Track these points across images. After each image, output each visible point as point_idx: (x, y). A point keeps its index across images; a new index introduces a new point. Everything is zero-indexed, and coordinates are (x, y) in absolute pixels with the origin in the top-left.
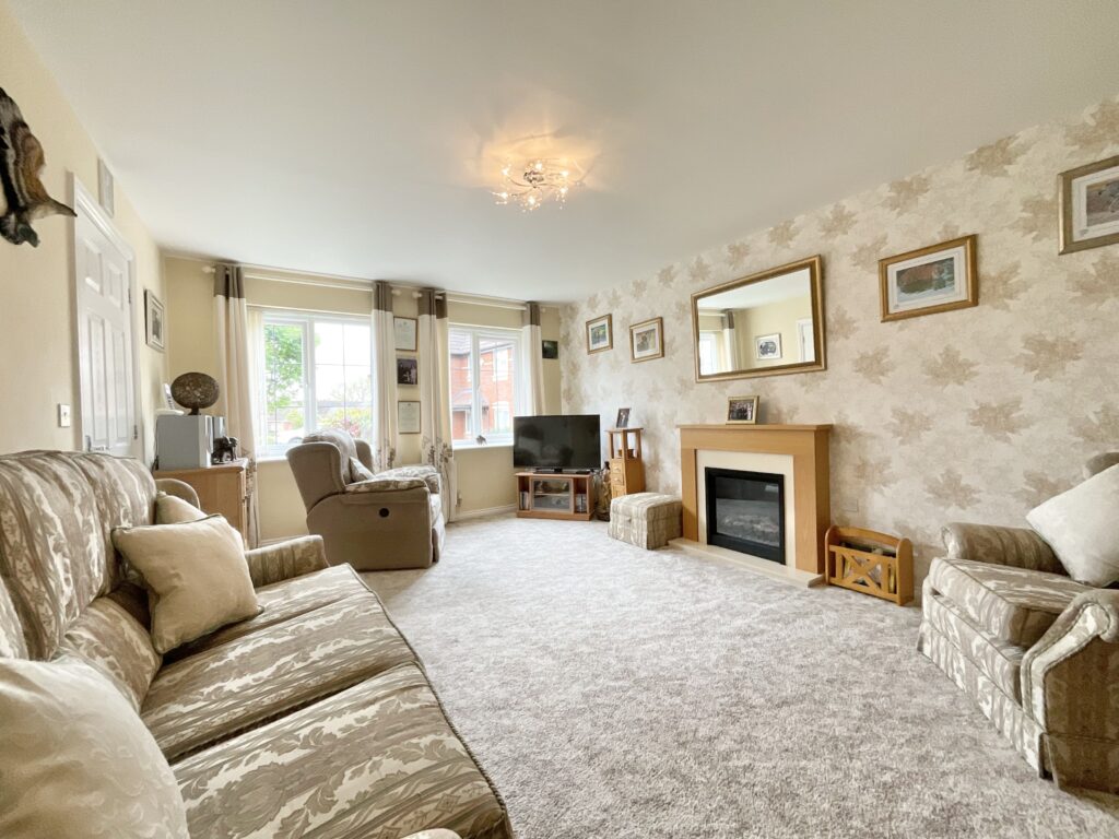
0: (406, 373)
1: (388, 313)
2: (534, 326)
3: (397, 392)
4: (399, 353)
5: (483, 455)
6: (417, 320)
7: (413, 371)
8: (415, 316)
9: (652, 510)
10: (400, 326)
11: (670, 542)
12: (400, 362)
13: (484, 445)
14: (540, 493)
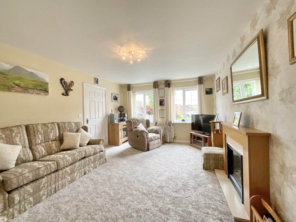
0: (161, 103)
1: (156, 89)
2: (200, 85)
3: (159, 108)
4: (160, 98)
5: (183, 125)
6: (164, 89)
7: (163, 102)
8: (163, 88)
9: (205, 155)
10: (160, 91)
11: (215, 170)
12: (160, 100)
13: (184, 122)
14: (195, 139)
